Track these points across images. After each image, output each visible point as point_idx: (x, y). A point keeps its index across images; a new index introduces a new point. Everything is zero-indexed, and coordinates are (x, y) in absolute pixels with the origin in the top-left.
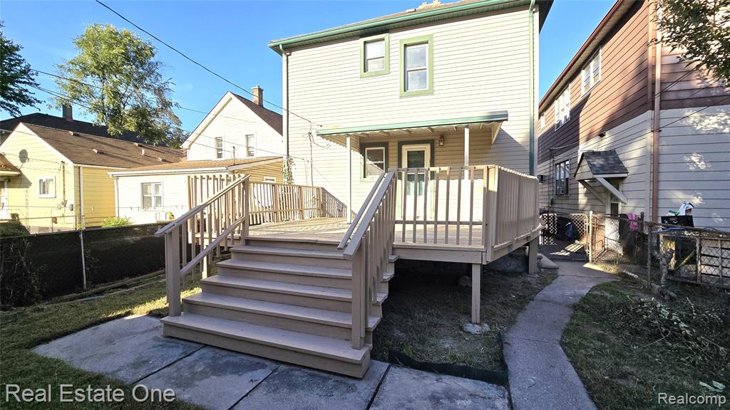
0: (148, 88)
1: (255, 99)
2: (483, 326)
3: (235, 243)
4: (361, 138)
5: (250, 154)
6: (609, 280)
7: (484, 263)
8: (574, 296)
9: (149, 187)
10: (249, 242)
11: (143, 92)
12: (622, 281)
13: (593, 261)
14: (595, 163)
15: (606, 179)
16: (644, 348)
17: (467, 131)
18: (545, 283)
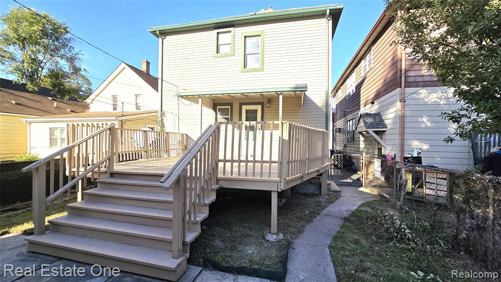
0: (62, 57)
1: (144, 68)
2: (279, 235)
3: (102, 176)
4: (214, 100)
5: (138, 108)
6: (372, 199)
7: (280, 191)
8: (347, 211)
9: (56, 131)
10: (113, 175)
11: (58, 59)
12: (380, 200)
13: (365, 186)
14: (368, 121)
15: (374, 131)
16: (382, 248)
17: (281, 97)
18: (331, 202)
